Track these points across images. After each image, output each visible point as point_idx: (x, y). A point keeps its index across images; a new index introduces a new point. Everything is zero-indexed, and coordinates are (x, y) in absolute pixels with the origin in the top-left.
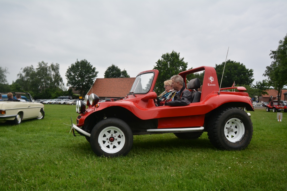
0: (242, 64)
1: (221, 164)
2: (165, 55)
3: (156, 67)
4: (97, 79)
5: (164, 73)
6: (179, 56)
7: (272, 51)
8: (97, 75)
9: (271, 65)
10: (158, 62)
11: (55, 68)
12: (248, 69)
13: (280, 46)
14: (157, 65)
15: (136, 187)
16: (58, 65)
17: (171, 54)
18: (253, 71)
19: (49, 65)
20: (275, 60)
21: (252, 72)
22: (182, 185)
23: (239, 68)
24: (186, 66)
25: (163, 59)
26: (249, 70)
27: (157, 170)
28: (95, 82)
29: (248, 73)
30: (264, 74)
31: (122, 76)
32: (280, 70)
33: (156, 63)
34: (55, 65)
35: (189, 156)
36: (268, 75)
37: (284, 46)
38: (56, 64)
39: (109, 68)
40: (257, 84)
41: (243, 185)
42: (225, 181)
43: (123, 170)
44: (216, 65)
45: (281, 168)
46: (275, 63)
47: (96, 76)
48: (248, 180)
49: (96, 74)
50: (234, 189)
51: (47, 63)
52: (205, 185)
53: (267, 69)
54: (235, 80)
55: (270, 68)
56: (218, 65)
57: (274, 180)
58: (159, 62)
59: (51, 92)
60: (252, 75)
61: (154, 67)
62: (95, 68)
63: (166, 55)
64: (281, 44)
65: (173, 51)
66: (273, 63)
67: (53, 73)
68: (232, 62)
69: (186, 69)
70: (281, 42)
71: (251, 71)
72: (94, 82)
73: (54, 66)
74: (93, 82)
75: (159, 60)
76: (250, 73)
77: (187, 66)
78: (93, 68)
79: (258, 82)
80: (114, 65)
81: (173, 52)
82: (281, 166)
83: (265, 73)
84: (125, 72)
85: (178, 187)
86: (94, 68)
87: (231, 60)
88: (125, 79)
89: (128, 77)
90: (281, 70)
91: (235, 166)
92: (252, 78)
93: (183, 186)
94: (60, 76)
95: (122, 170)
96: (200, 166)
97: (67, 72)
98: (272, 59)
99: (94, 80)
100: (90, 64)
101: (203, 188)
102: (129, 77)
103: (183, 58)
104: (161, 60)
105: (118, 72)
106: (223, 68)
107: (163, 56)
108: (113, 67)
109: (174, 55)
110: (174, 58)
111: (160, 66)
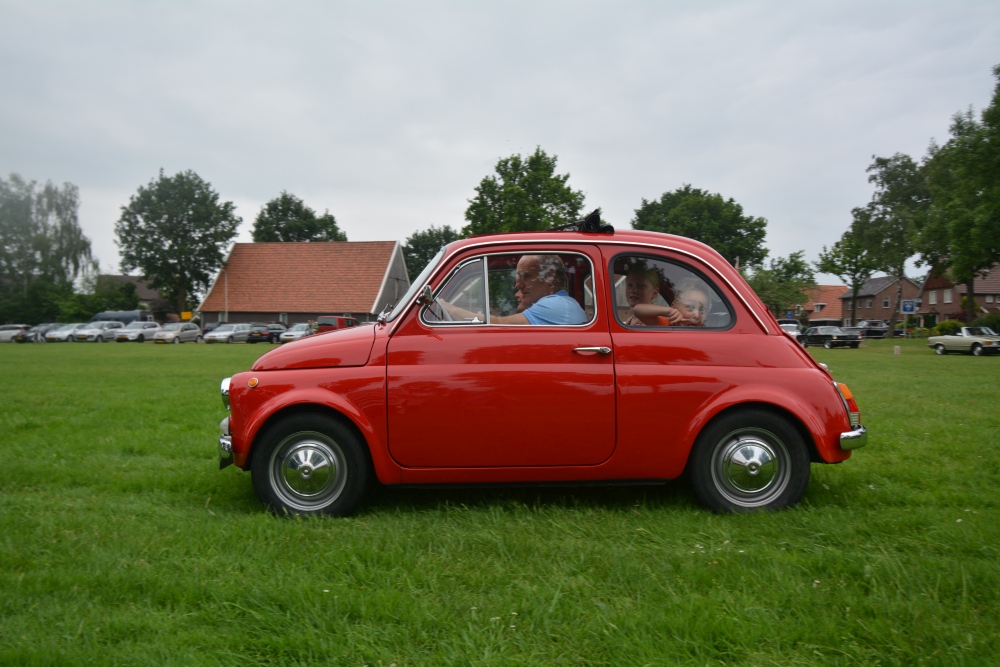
0: (732, 200)
2: (506, 162)
3: (475, 203)
4: (237, 246)
5: (511, 224)
6: (553, 168)
7: (876, 157)
8: (236, 231)
9: (868, 205)
10: (483, 185)
11: (63, 203)
12: (751, 218)
14: (477, 199)
16: (72, 191)
17: (530, 159)
18: (764, 225)
19: (39, 189)
20: (886, 186)
21: (764, 228)
23: (725, 213)
24: (580, 203)
25: (498, 176)
26: (754, 220)
28: (230, 258)
31: (319, 236)
33: (477, 189)
34: (61, 188)
38: (66, 184)
39: (269, 205)
40: (772, 266)
44: (645, 202)
47: (234, 234)
49: (234, 228)
51: (34, 182)
53: (855, 216)
55: (863, 212)
56: (649, 203)
58: (487, 187)
59: (57, 296)
60: (762, 234)
61: (469, 205)
62: (231, 203)
65: (538, 150)
66: (877, 198)
67: (53, 220)
68: (697, 192)
69: (579, 212)
71: (761, 223)
72: (227, 255)
73: (56, 192)
74: (223, 255)
75: (485, 181)
76: (756, 229)
77: (584, 203)
78: (220, 204)
79: (777, 260)
80: (289, 193)
81: (537, 154)
84: (328, 222)
86: (227, 206)
87: (694, 187)
88: (329, 246)
89: (342, 239)
92: (763, 246)
94: (80, 231)
97: (124, 218)
98: (874, 183)
99: (225, 250)
100: (211, 189)
102: (345, 239)
103: (565, 174)
104: (491, 179)
105: (305, 219)
106: (673, 212)
107: (501, 168)
108: (287, 201)
109: (541, 164)
110: (542, 172)
111: (490, 202)
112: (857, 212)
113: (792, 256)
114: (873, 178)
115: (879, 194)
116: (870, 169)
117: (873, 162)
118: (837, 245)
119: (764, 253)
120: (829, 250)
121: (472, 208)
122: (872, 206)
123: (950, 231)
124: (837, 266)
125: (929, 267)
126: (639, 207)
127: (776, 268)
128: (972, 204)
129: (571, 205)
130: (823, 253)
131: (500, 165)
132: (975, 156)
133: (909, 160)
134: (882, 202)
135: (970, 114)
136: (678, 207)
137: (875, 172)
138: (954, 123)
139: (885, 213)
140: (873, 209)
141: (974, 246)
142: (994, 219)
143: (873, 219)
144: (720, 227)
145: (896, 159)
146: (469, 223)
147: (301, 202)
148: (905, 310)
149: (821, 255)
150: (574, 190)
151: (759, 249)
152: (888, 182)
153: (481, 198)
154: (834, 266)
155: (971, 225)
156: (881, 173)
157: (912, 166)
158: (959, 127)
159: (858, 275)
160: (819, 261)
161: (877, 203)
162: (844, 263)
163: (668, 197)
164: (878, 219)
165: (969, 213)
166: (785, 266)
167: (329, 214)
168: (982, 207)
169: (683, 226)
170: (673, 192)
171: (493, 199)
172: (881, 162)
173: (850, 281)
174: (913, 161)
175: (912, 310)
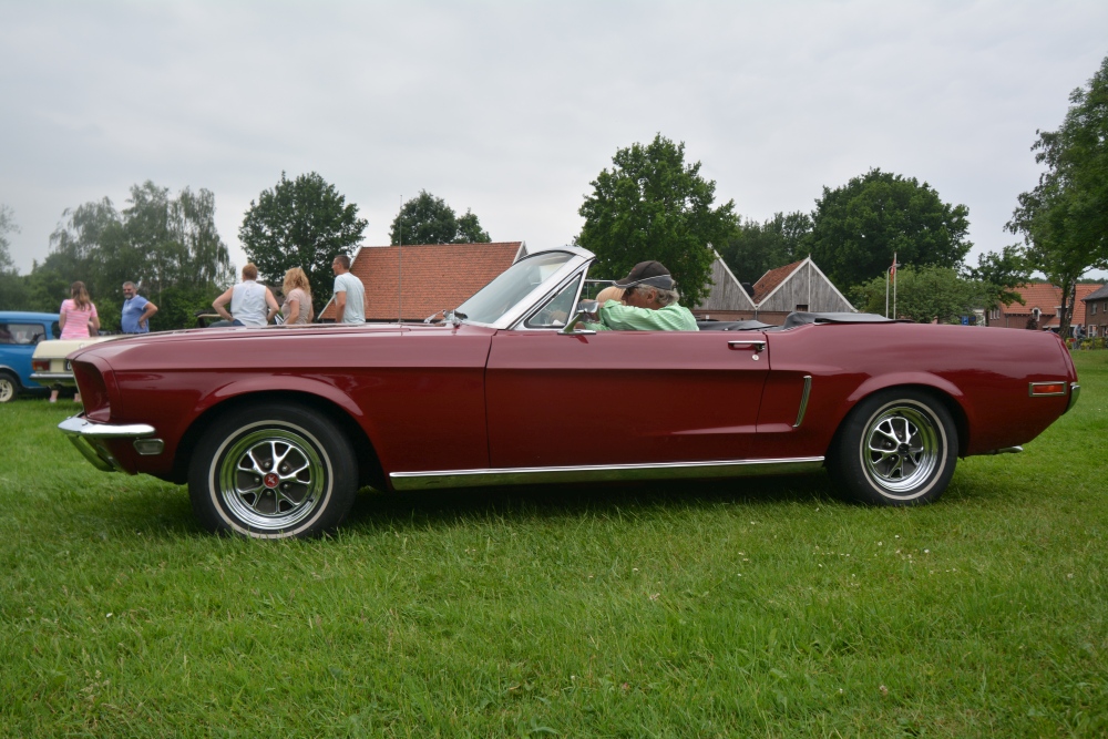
0: (926, 185)
1: (835, 557)
2: (627, 150)
3: (592, 200)
4: (363, 248)
5: (622, 222)
6: (680, 158)
7: (1041, 132)
8: (363, 234)
9: (1036, 190)
10: (599, 179)
11: (198, 209)
12: (949, 206)
13: (1074, 113)
14: (595, 194)
15: (515, 641)
16: (208, 196)
17: (650, 147)
18: (966, 214)
19: (174, 196)
20: (1054, 168)
21: (965, 218)
22: (687, 633)
23: (915, 201)
24: (710, 196)
25: (618, 168)
26: (952, 209)
27: (593, 580)
28: (356, 261)
29: (949, 220)
30: (1008, 224)
31: (460, 237)
32: (1071, 208)
33: (593, 184)
34: (198, 195)
35: (715, 531)
36: (1024, 225)
37: (1088, 110)
38: (202, 191)
39: (407, 205)
40: (981, 262)
41: (917, 631)
42: (850, 615)
43: (467, 585)
45: (1062, 567)
46: (1052, 180)
47: (359, 238)
48: (935, 609)
49: (360, 231)
50: (882, 645)
51: (167, 190)
52: (774, 631)
53: (1023, 204)
54: (900, 247)
55: (1032, 198)
56: (832, 191)
57: (1035, 609)
58: (604, 181)
59: (187, 303)
60: (962, 226)
61: (583, 201)
62: (355, 205)
63: (630, 152)
64: (1077, 105)
65: (658, 138)
66: (1044, 181)
67: (189, 227)
68: (888, 177)
70: (1077, 96)
71: (961, 212)
73: (192, 198)
75: (602, 174)
76: (955, 219)
77: (714, 195)
78: (345, 206)
79: (986, 255)
80: (428, 192)
81: (656, 142)
82: (1062, 561)
83: (1014, 220)
84: (470, 223)
85: (674, 639)
86: (352, 209)
87: (884, 171)
88: (472, 247)
89: (484, 239)
90: (1076, 205)
91: (890, 563)
92: (964, 240)
93: (691, 634)
94: (218, 238)
95: (462, 582)
96: (758, 566)
97: (246, 225)
98: (1042, 163)
99: (353, 255)
100: (335, 191)
101: (766, 643)
102: (489, 240)
103: (696, 162)
104: (611, 172)
105: (443, 220)
106: (855, 200)
107: (620, 158)
108: (426, 201)
109: (662, 154)
112: (1024, 198)
113: (1006, 250)
114: (1040, 158)
115: (1047, 176)
116: (1037, 145)
117: (1038, 138)
119: (966, 248)
121: (587, 205)
127: (986, 265)
131: (618, 155)
136: (861, 196)
137: (1042, 150)
140: (1042, 194)
144: (906, 217)
147: (442, 201)
150: (706, 180)
151: (959, 243)
152: (1056, 162)
153: (598, 193)
156: (1049, 151)
161: (1045, 188)
163: (855, 183)
166: (995, 262)
167: (471, 213)
169: (861, 217)
172: (1047, 138)
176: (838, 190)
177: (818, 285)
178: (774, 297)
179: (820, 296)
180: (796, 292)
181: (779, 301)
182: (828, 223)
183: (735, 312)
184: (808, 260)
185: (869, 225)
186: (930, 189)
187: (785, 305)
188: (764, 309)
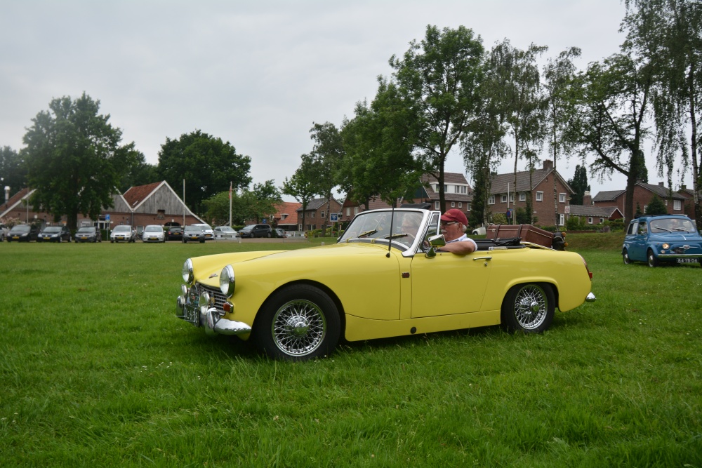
0: (228, 143)
2: (59, 101)
3: (32, 131)
6: (96, 109)
7: (315, 123)
10: (37, 117)
12: (241, 156)
14: (33, 127)
17: (78, 100)
18: (250, 161)
20: (320, 143)
21: (249, 163)
23: (224, 151)
24: (119, 137)
25: (51, 111)
26: (243, 157)
33: (34, 120)
40: (255, 189)
44: (168, 140)
55: (308, 157)
56: (171, 141)
58: (42, 119)
60: (248, 167)
61: (26, 132)
63: (62, 102)
65: (84, 95)
66: (316, 149)
68: (205, 136)
69: (118, 143)
71: (247, 160)
75: (39, 114)
76: (244, 164)
77: (121, 137)
79: (258, 185)
81: (84, 98)
87: (203, 132)
92: (249, 175)
98: (314, 140)
103: (107, 115)
104: (46, 113)
106: (188, 148)
107: (55, 105)
109: (87, 106)
110: (88, 112)
111: (45, 131)
112: (305, 157)
113: (267, 183)
114: (313, 136)
115: (317, 147)
116: (311, 130)
117: (313, 126)
118: (294, 177)
119: (248, 180)
120: (289, 180)
121: (29, 135)
122: (313, 154)
123: (354, 173)
124: (294, 191)
125: (346, 193)
126: (165, 143)
127: (257, 190)
128: (364, 157)
129: (111, 138)
130: (286, 182)
131: (53, 102)
132: (367, 128)
133: (334, 127)
134: (319, 152)
135: (365, 102)
136: (192, 145)
137: (314, 133)
138: (357, 107)
139: (320, 159)
140: (314, 155)
141: (366, 183)
142: (376, 167)
143: (313, 162)
144: (220, 160)
145: (326, 126)
146: (26, 146)
148: (332, 219)
149: (284, 183)
150: (114, 127)
151: (246, 177)
152: (322, 140)
153: (37, 127)
154: (292, 190)
155: (364, 170)
156: (318, 134)
157: (336, 131)
158: (360, 110)
159: (306, 197)
160: (283, 187)
161: (316, 152)
162: (297, 189)
163: (184, 137)
164: (316, 162)
165: (364, 163)
166: (263, 189)
168: (370, 159)
169: (195, 158)
170: (189, 134)
171: (47, 128)
172: (318, 127)
173: (301, 201)
174: (336, 128)
175: (336, 219)
176: (176, 140)
177: (170, 198)
178: (144, 204)
179: (172, 204)
180: (157, 202)
181: (147, 207)
182: (174, 160)
183: (119, 214)
184: (164, 182)
185: (200, 163)
186: (231, 145)
187: (151, 210)
188: (138, 212)
